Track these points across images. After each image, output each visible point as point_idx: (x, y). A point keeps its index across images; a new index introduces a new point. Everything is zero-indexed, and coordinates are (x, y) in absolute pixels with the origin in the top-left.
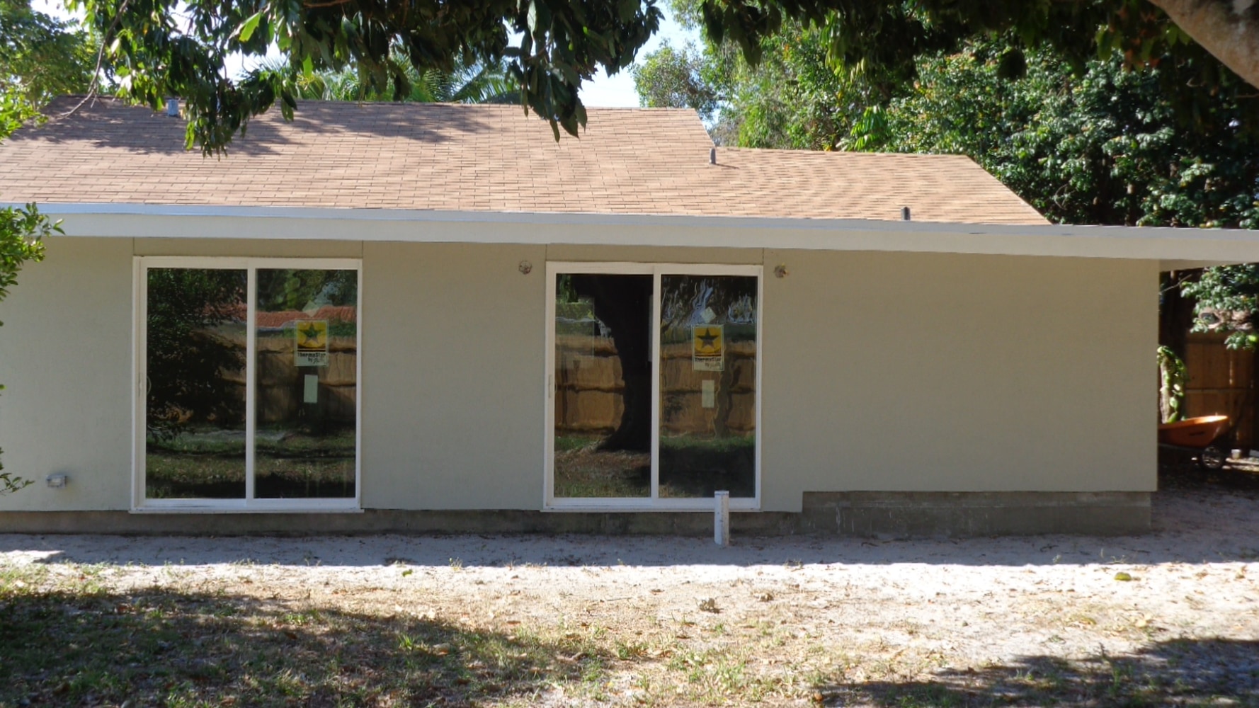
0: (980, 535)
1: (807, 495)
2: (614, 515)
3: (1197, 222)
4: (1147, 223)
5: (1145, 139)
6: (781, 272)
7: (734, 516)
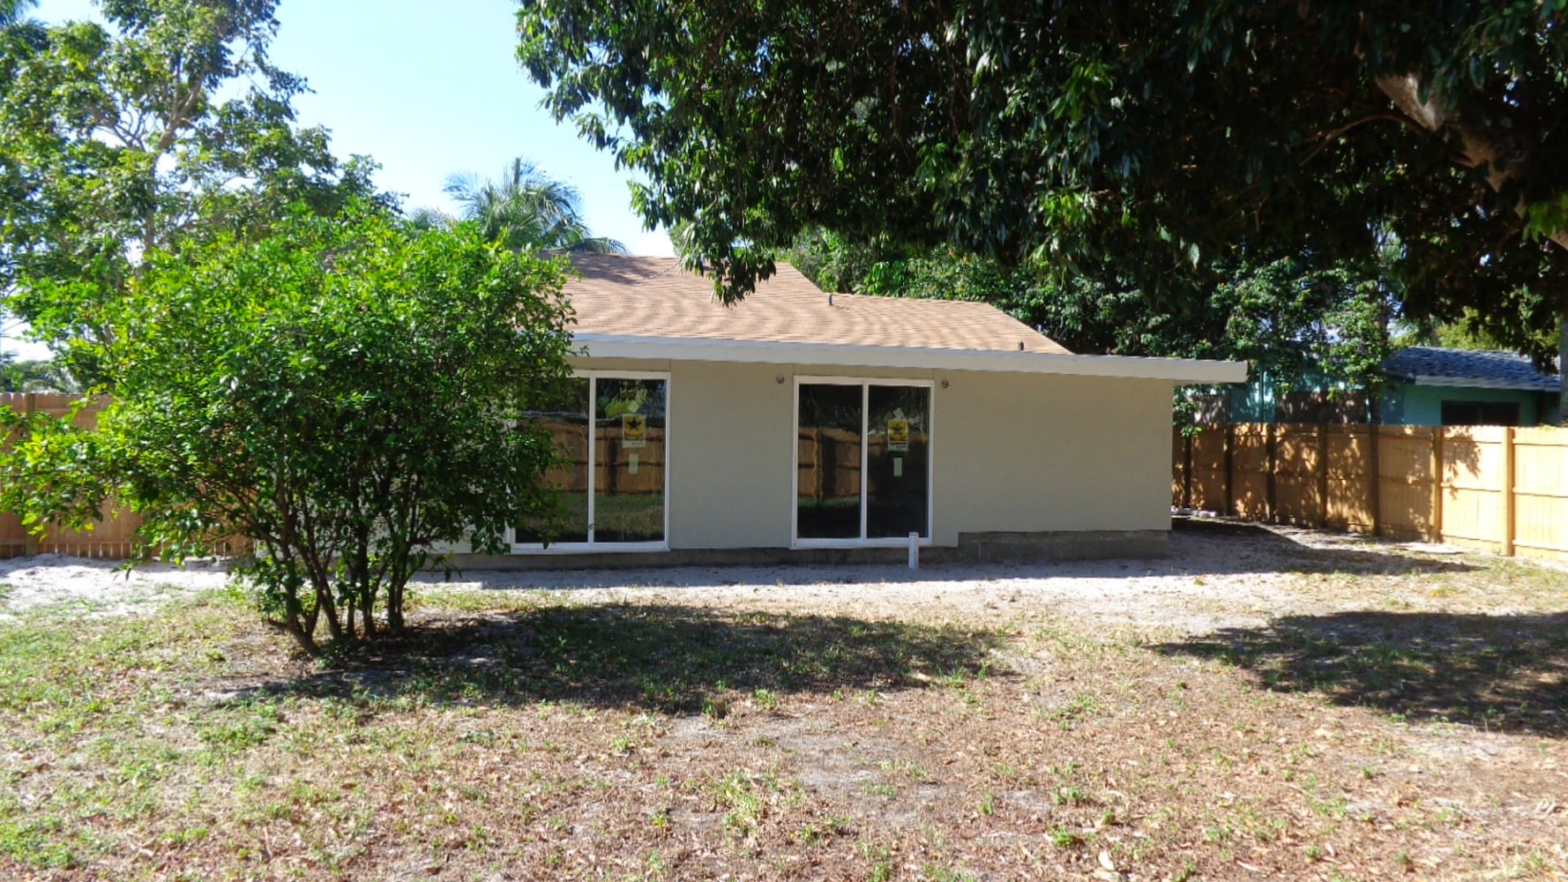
0: (1067, 560)
1: (961, 534)
2: (837, 551)
3: (1164, 353)
4: (1120, 353)
5: (1124, 296)
6: (945, 384)
7: (922, 549)
